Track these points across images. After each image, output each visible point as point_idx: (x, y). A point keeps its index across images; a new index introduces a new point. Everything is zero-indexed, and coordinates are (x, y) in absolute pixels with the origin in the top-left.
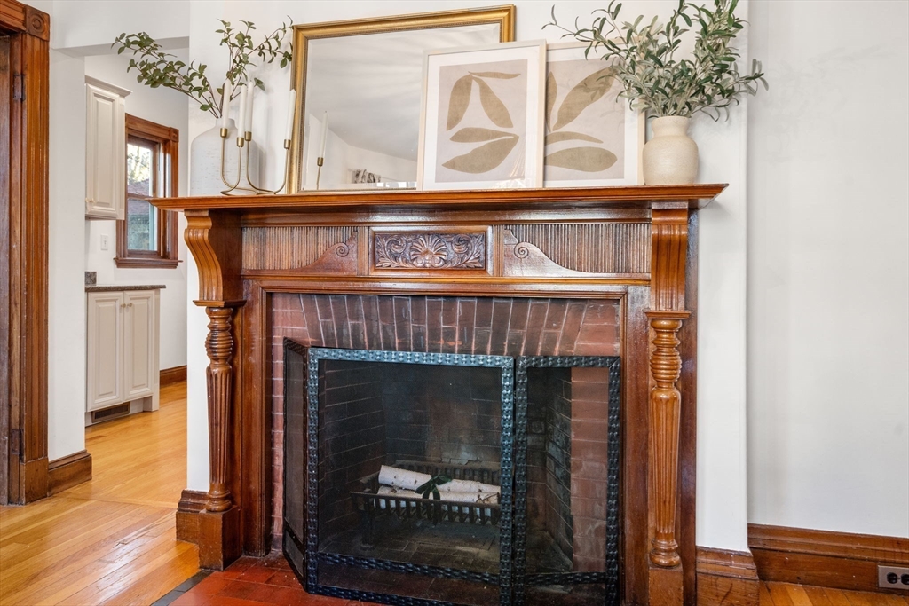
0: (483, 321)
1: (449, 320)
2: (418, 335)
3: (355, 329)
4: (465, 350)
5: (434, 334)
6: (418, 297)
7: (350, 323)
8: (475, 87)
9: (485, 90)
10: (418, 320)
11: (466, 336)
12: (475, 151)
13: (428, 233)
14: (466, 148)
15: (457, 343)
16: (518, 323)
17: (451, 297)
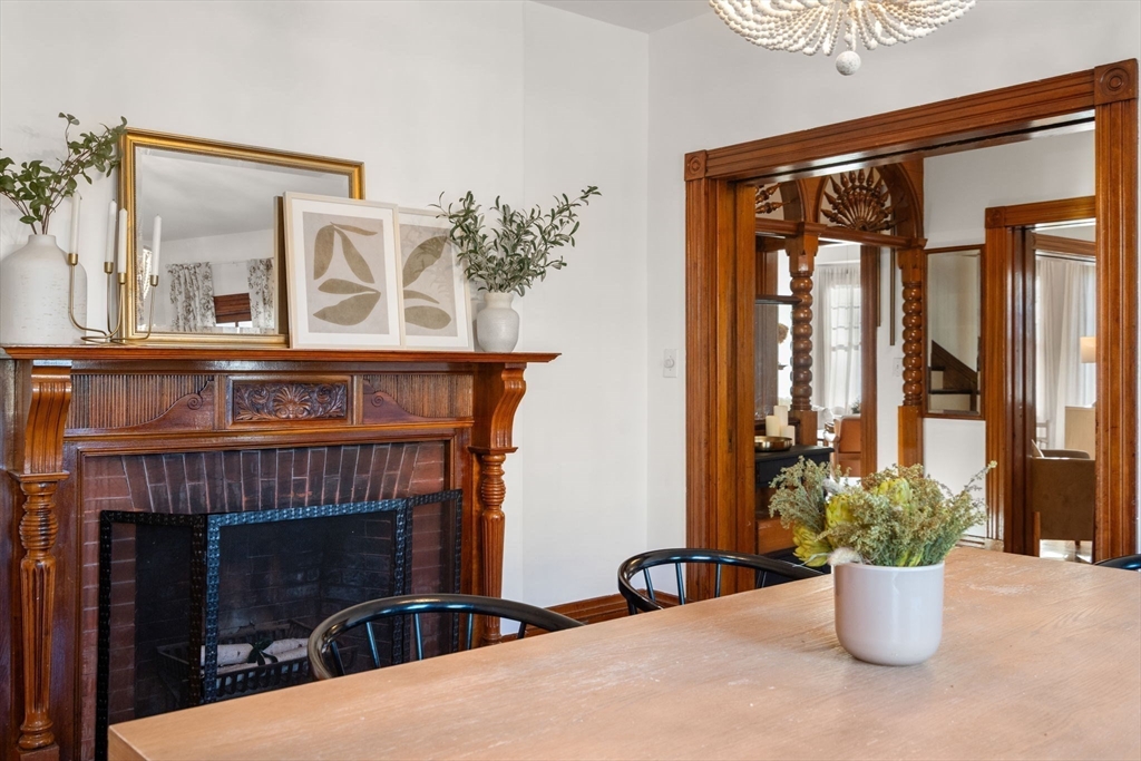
0: (332, 469)
1: (300, 472)
2: (268, 490)
3: (196, 491)
4: (315, 502)
5: (284, 488)
6: (268, 450)
7: (188, 485)
8: (337, 239)
9: (347, 243)
10: (268, 473)
11: (315, 487)
12: (343, 304)
13: (291, 383)
14: (334, 300)
15: (307, 495)
16: (363, 469)
17: (301, 449)
